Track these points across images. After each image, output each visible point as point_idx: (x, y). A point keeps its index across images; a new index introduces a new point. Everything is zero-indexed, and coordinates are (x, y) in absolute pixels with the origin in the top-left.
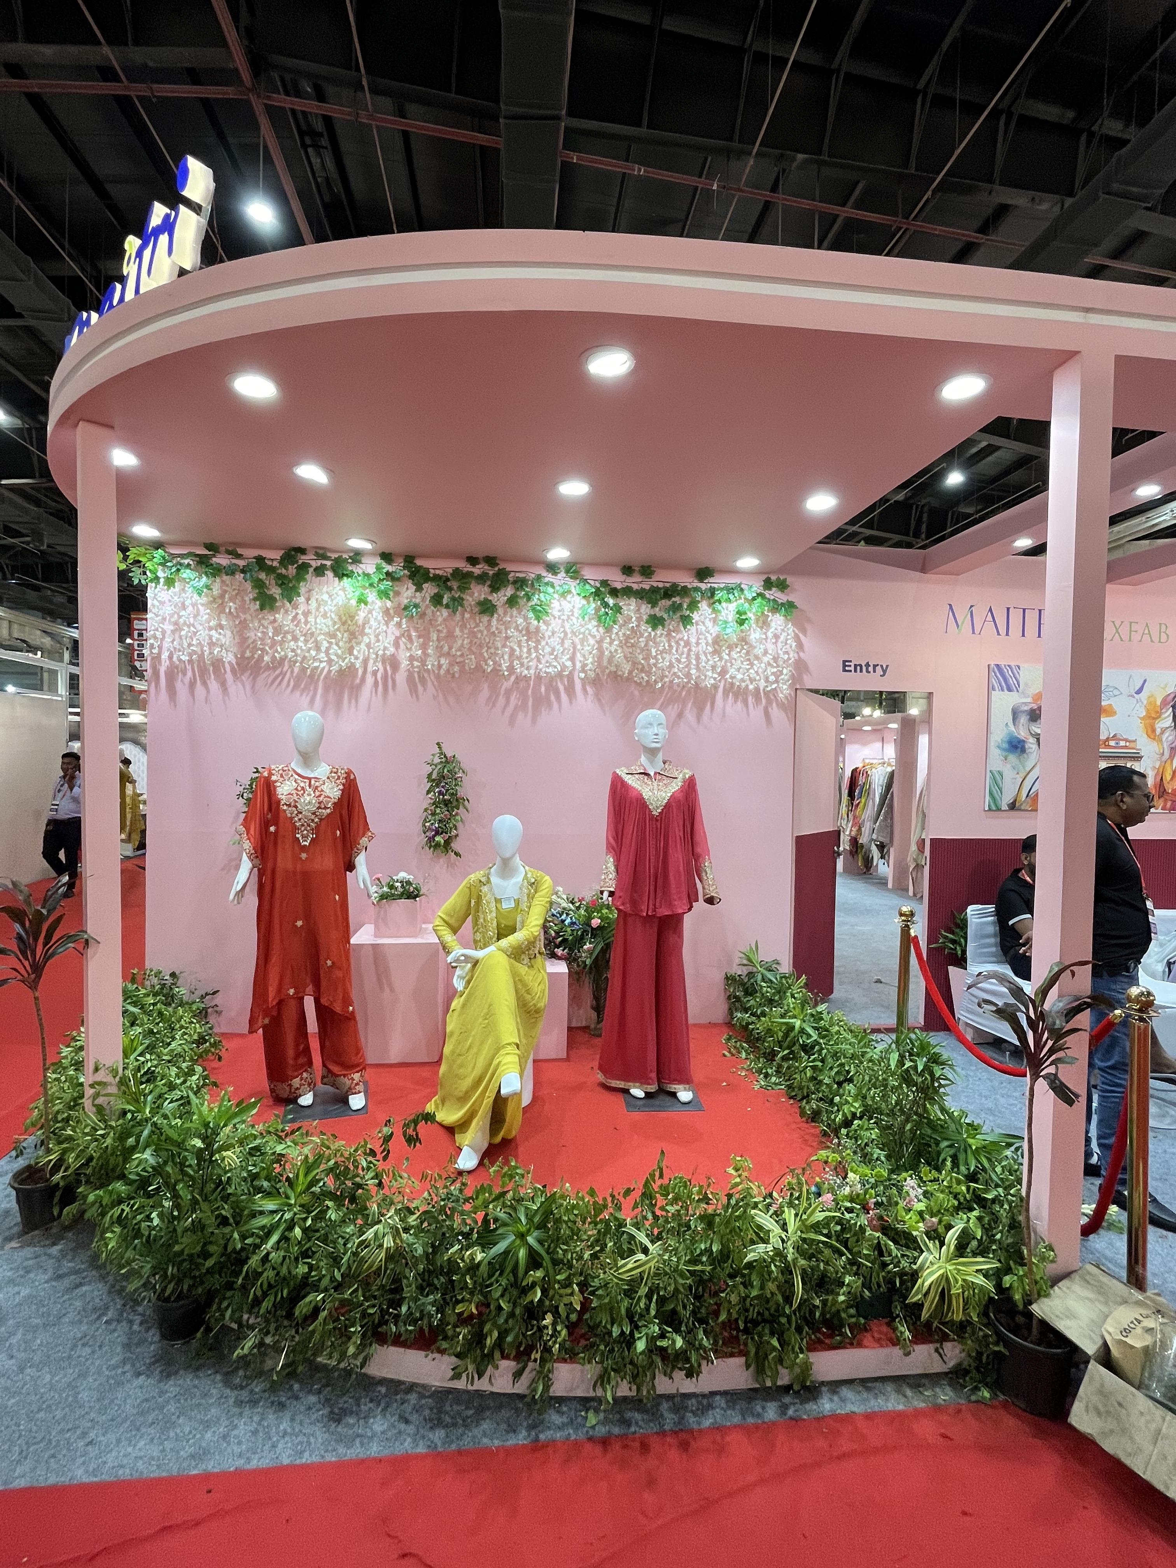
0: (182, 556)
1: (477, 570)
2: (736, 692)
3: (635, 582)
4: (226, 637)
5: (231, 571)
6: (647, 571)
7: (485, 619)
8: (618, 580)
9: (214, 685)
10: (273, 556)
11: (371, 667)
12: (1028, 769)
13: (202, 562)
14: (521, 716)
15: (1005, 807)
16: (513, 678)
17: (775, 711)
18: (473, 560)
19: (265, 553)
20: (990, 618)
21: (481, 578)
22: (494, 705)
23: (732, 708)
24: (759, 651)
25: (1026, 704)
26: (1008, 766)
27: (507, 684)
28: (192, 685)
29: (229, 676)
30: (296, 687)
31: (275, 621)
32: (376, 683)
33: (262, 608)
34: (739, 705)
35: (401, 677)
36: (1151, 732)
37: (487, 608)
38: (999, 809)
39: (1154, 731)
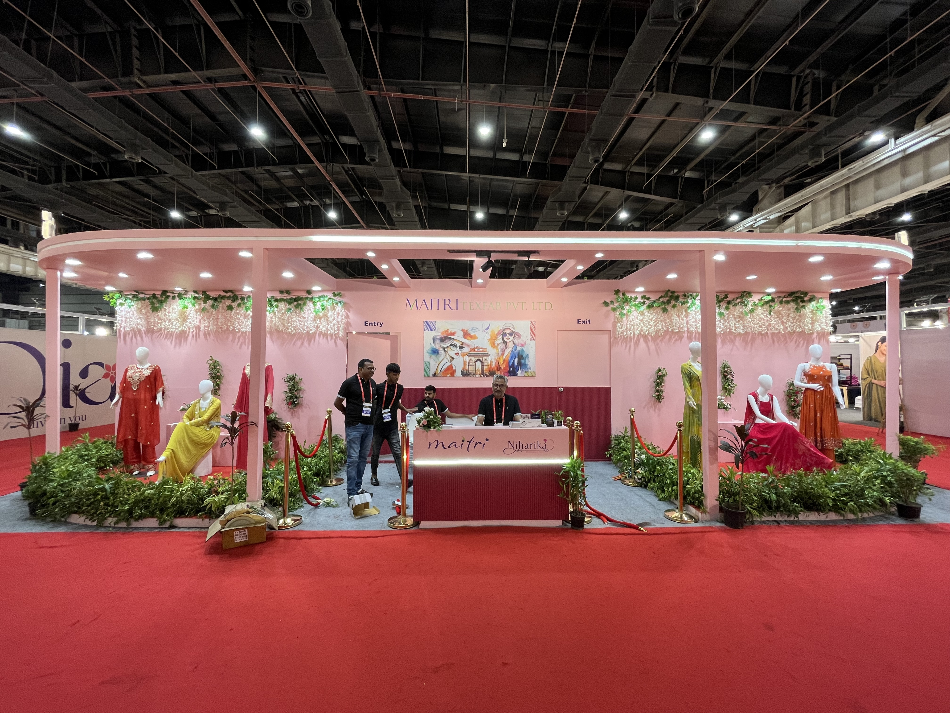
0: (128, 295)
1: (227, 295)
2: (325, 335)
3: (285, 296)
4: (143, 322)
5: (144, 299)
6: (288, 292)
7: (230, 311)
8: (278, 296)
9: (138, 338)
10: (158, 293)
11: (191, 330)
12: (440, 361)
13: (134, 296)
14: (243, 345)
15: (431, 376)
16: (240, 333)
17: (338, 341)
18: (226, 292)
19: (155, 293)
20: (424, 303)
21: (229, 298)
22: (234, 342)
23: (323, 341)
24: (331, 319)
25: (438, 335)
26: (432, 360)
27: (238, 335)
28: (132, 338)
29: (144, 335)
30: (166, 338)
31: (158, 315)
32: (193, 336)
33: (153, 311)
34: (325, 339)
35: (201, 334)
36: (493, 345)
37: (230, 308)
38: (428, 376)
39: (494, 344)
